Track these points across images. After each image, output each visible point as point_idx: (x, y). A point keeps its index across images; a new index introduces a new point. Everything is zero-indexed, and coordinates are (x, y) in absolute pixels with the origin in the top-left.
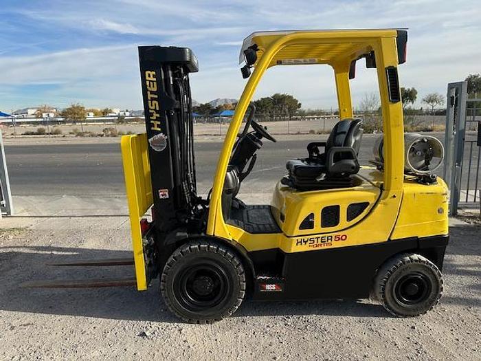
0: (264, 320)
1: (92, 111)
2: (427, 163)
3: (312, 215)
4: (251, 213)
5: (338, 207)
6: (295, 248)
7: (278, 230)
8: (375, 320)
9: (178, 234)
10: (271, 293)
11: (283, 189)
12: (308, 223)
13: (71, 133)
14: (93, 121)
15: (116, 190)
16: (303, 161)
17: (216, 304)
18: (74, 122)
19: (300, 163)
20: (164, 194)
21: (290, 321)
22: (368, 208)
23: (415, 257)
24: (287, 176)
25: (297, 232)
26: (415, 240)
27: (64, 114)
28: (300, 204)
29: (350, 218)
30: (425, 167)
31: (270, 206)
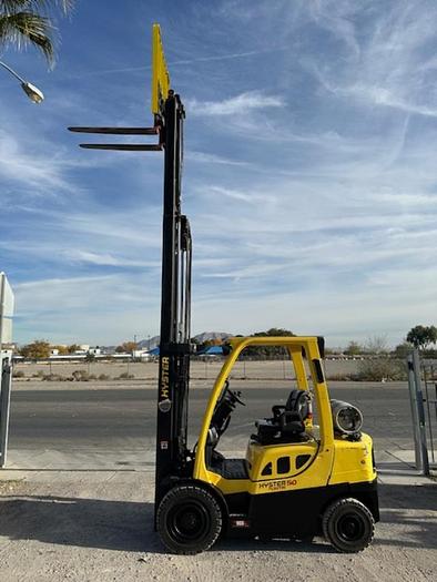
0: (235, 554)
1: (57, 348)
2: (354, 425)
3: (270, 464)
4: (228, 464)
5: (288, 458)
6: (259, 490)
7: (247, 477)
8: (323, 555)
9: (172, 478)
10: (240, 528)
11: (252, 443)
12: (267, 471)
13: (35, 376)
14: (57, 359)
15: (96, 445)
16: (268, 420)
17: (198, 537)
18: (35, 361)
19: (264, 422)
20: (164, 445)
21: (256, 554)
22: (310, 459)
23: (350, 500)
24: (256, 433)
25: (260, 477)
26: (346, 485)
27: (24, 352)
28: (261, 456)
29: (298, 466)
30: (352, 429)
31: (244, 460)
